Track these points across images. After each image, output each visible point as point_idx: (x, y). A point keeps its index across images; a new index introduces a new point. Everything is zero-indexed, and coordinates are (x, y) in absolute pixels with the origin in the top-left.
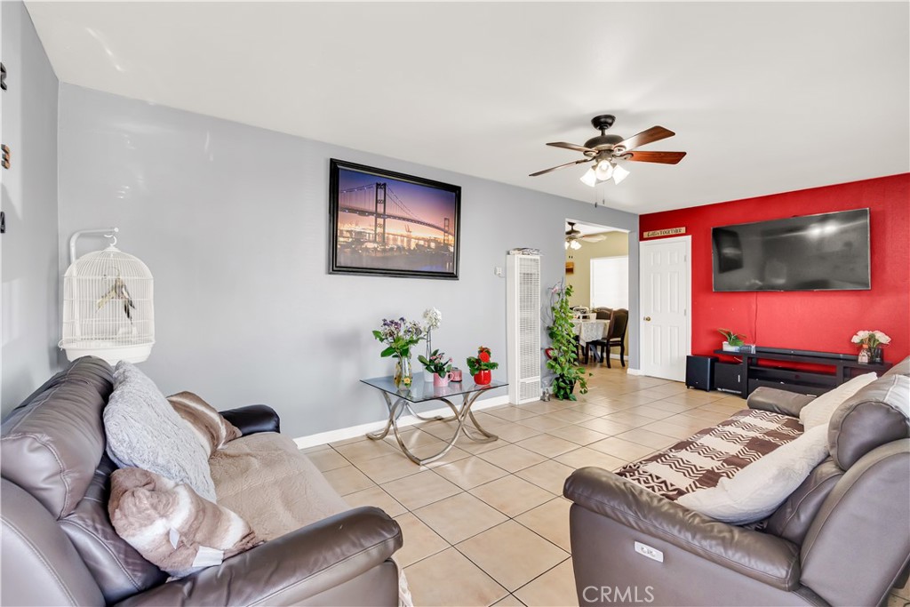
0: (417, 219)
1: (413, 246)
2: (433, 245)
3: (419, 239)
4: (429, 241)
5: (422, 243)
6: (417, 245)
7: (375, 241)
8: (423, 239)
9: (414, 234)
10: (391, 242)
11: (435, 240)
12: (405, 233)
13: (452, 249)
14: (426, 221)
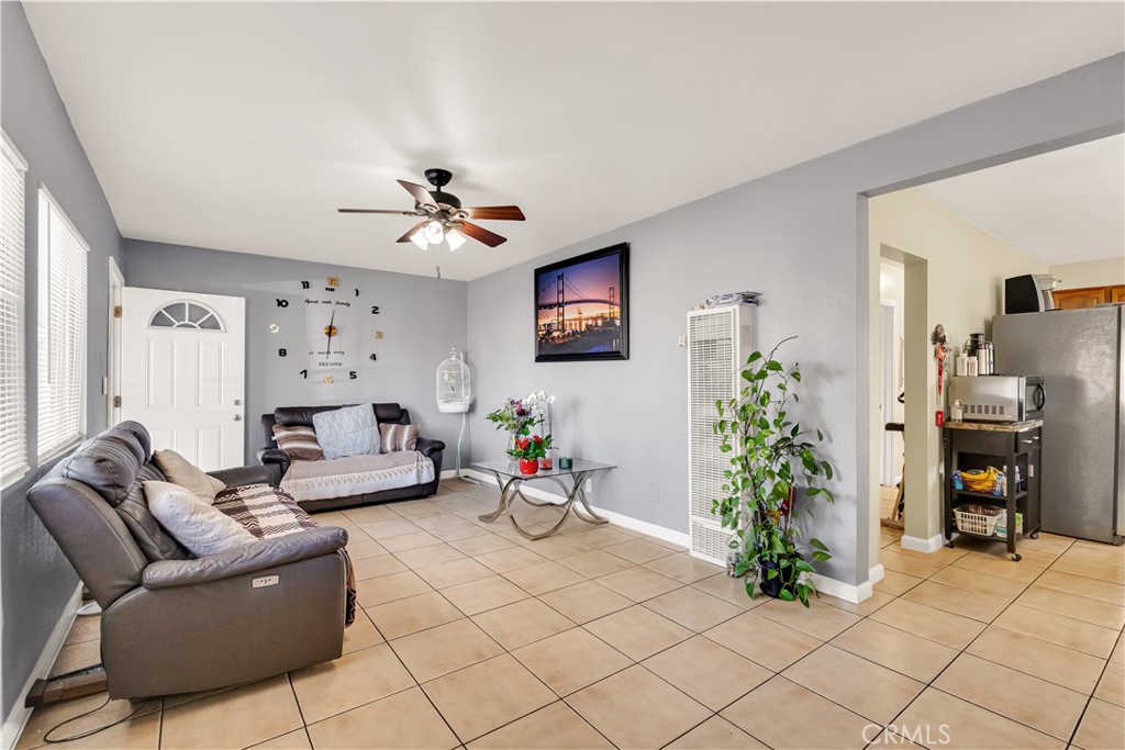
0: (585, 298)
1: (584, 328)
2: (600, 322)
3: (588, 319)
4: (595, 319)
5: (590, 322)
6: (587, 326)
7: (558, 330)
8: (592, 318)
9: (584, 316)
10: (568, 328)
11: (602, 317)
12: (577, 316)
13: (618, 323)
14: (594, 298)
